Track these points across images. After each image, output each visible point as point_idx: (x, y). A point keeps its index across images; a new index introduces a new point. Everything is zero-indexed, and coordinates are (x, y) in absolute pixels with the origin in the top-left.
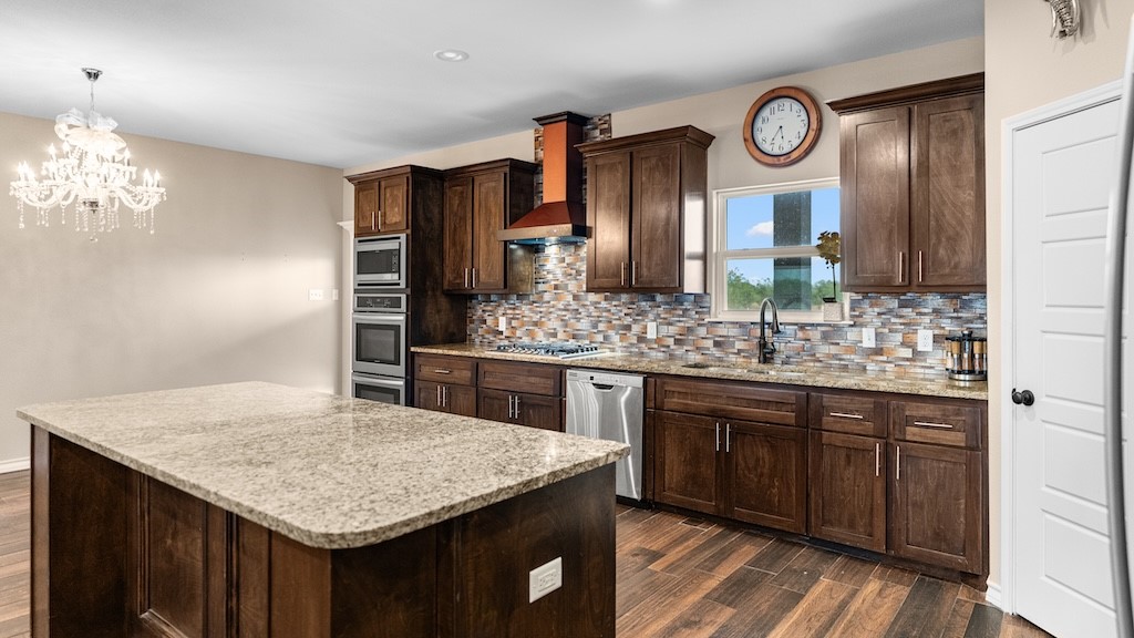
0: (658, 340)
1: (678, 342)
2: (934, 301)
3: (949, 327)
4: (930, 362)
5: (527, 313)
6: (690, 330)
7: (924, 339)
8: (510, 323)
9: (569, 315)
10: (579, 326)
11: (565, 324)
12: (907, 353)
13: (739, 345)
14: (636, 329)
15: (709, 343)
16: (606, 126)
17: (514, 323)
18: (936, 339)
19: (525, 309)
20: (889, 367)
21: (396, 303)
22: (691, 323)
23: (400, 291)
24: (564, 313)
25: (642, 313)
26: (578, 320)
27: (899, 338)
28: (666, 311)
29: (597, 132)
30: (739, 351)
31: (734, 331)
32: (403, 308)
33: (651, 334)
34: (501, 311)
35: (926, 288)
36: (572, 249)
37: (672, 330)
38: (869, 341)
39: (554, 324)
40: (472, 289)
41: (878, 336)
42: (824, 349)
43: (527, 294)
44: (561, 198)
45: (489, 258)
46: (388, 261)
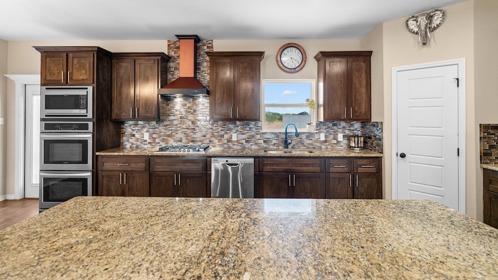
0: (237, 141)
1: (247, 141)
2: (343, 124)
3: (347, 132)
4: (341, 144)
5: (163, 131)
6: (253, 136)
7: (340, 137)
8: (152, 136)
9: (189, 132)
10: (195, 136)
11: (187, 135)
12: (335, 142)
13: (274, 142)
14: (226, 136)
15: (262, 141)
16: (210, 45)
17: (154, 136)
18: (344, 137)
19: (161, 128)
20: (329, 147)
21: (85, 127)
22: (253, 133)
23: (89, 120)
24: (186, 130)
25: (230, 130)
26: (195, 133)
27: (332, 136)
28: (242, 129)
29: (205, 47)
30: (274, 144)
31: (273, 136)
32: (90, 130)
33: (234, 138)
34: (145, 130)
35: (353, 120)
36: (191, 100)
37: (244, 136)
38: (322, 137)
39: (180, 135)
40: (134, 119)
41: (326, 136)
42: (307, 142)
43: (163, 121)
44: (193, 76)
45: (147, 102)
46: (77, 102)
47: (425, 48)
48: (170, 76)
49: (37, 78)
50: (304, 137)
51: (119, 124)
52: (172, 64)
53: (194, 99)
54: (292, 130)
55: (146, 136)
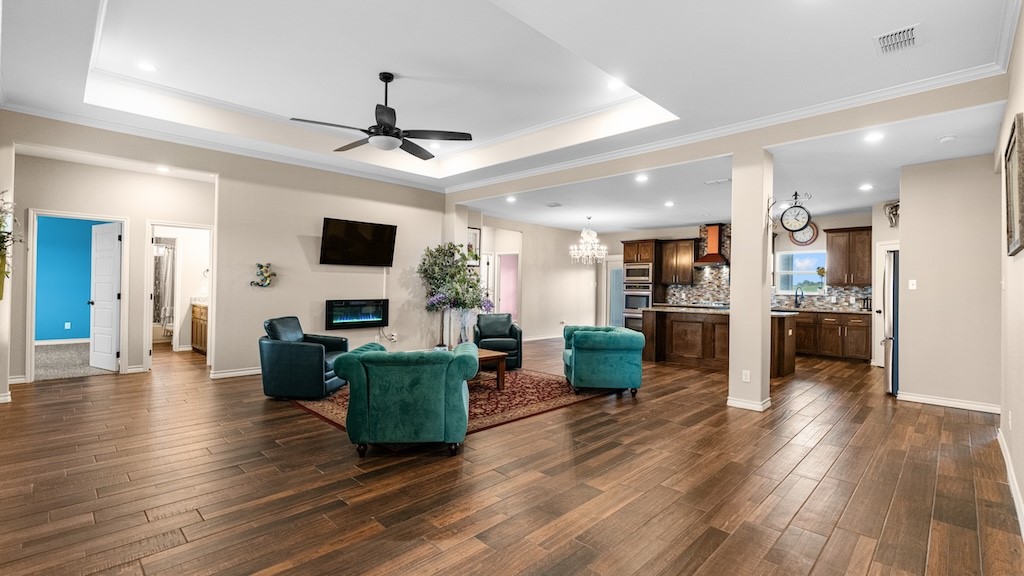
2: (856, 289)
3: (860, 296)
4: (854, 305)
5: (695, 292)
7: (852, 300)
8: (687, 296)
11: (713, 295)
12: (847, 303)
13: (787, 303)
15: (775, 302)
18: (856, 300)
19: (694, 290)
20: (841, 308)
21: (648, 287)
23: (650, 283)
27: (844, 299)
31: (785, 298)
32: (651, 288)
34: (683, 291)
35: (853, 285)
38: (834, 300)
39: (708, 295)
40: (676, 284)
41: (837, 299)
42: (817, 303)
43: (696, 285)
44: (716, 252)
45: (685, 270)
46: (644, 273)
47: (894, 229)
48: (701, 253)
49: (621, 257)
50: (815, 299)
51: (666, 286)
52: (702, 244)
53: (719, 269)
54: (799, 293)
55: (684, 296)
